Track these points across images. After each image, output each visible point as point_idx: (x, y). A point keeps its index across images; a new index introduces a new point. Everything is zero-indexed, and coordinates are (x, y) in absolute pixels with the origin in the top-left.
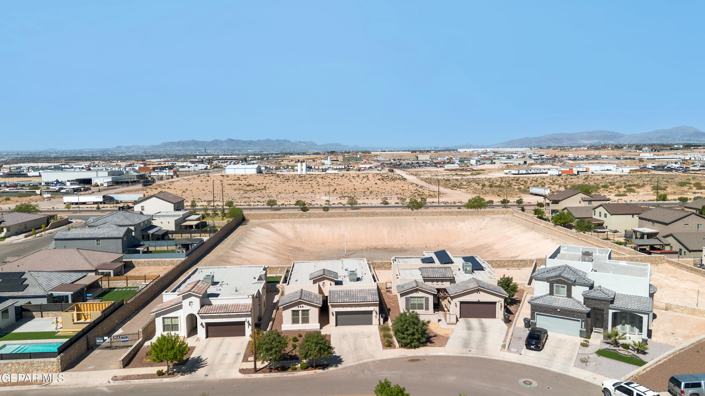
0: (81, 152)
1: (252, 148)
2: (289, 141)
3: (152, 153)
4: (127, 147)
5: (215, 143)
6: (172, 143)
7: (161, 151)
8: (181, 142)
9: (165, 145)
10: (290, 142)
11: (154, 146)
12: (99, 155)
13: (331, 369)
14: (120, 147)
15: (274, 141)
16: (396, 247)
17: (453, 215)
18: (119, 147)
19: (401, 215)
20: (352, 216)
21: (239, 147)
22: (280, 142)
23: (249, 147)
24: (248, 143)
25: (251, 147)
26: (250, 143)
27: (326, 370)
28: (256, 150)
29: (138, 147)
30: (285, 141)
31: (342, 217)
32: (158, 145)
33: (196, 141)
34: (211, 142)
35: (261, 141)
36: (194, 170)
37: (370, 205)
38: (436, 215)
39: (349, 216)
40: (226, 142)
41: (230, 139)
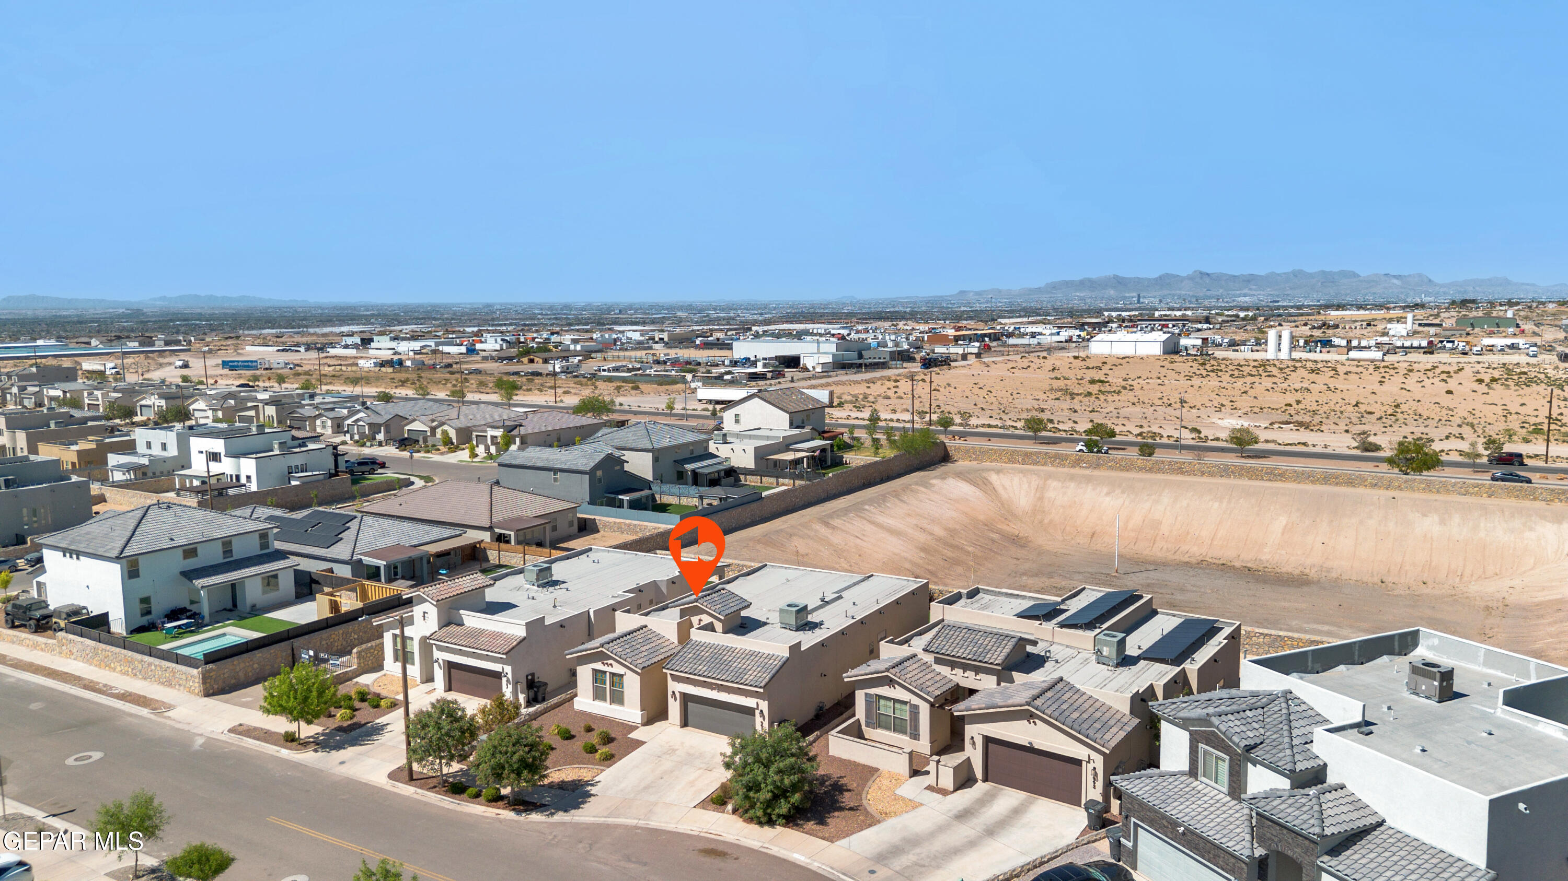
0: (894, 303)
1: (1252, 293)
2: (1355, 275)
3: (1024, 305)
4: (979, 293)
5: (1164, 281)
6: (1068, 284)
7: (1045, 301)
8: (1090, 280)
9: (1054, 287)
10: (1359, 276)
11: (1030, 290)
12: (924, 309)
13: (535, 817)
14: (964, 292)
15: (1311, 276)
16: (1286, 569)
17: (1535, 499)
18: (962, 293)
19: (1360, 485)
20: (1211, 474)
21: (1221, 291)
22: (1328, 278)
23: (1246, 291)
24: (1244, 281)
25: (1250, 289)
26: (1249, 281)
27: (523, 818)
28: (1261, 297)
29: (1000, 291)
30: (1344, 274)
31: (1183, 473)
32: (1039, 288)
33: (1123, 278)
34: (1156, 279)
35: (1278, 275)
36: (1039, 343)
37: (1318, 449)
38: (1476, 494)
39: (1203, 473)
40: (1190, 278)
41: (1201, 273)
